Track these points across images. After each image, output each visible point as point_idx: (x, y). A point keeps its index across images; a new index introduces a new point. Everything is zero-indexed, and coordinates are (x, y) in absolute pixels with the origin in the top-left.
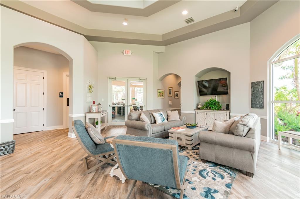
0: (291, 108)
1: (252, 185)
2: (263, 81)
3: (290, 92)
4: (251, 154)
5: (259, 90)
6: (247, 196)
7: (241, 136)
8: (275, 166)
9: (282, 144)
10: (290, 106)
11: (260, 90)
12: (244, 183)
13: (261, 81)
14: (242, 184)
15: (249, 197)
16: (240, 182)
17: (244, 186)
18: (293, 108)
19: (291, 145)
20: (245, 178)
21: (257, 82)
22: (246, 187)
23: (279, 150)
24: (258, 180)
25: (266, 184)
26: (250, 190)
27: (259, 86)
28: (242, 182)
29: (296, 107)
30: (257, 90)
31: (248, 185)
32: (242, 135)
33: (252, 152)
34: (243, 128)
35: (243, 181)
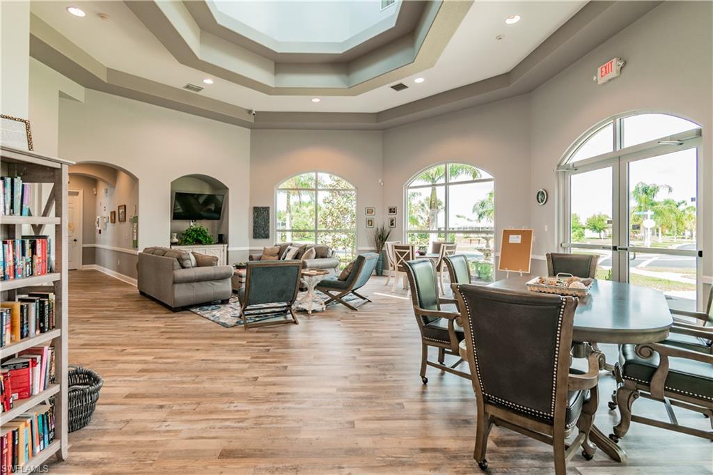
11: (266, 217)
13: (267, 207)
21: (261, 207)
27: (265, 213)
30: (262, 216)
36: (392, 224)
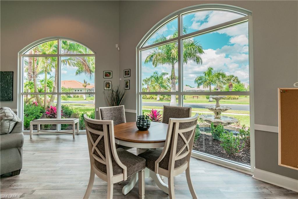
0: (27, 99)
1: (22, 181)
2: (13, 72)
3: (27, 85)
4: (18, 149)
5: (7, 81)
6: (22, 194)
7: (6, 134)
8: (34, 154)
9: (33, 132)
10: (26, 98)
11: (9, 81)
12: (13, 185)
13: (11, 72)
14: (12, 187)
15: (24, 193)
16: (8, 187)
17: (15, 187)
18: (29, 100)
19: (39, 131)
20: (12, 180)
21: (5, 72)
22: (17, 187)
23: (31, 138)
24: (25, 173)
25: (33, 173)
26: (22, 187)
27: (8, 77)
28: (10, 186)
29: (31, 99)
30: (6, 80)
31: (19, 183)
32: (7, 132)
33: (19, 147)
34: (9, 124)
35: (10, 184)
36: (127, 86)
